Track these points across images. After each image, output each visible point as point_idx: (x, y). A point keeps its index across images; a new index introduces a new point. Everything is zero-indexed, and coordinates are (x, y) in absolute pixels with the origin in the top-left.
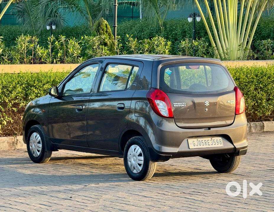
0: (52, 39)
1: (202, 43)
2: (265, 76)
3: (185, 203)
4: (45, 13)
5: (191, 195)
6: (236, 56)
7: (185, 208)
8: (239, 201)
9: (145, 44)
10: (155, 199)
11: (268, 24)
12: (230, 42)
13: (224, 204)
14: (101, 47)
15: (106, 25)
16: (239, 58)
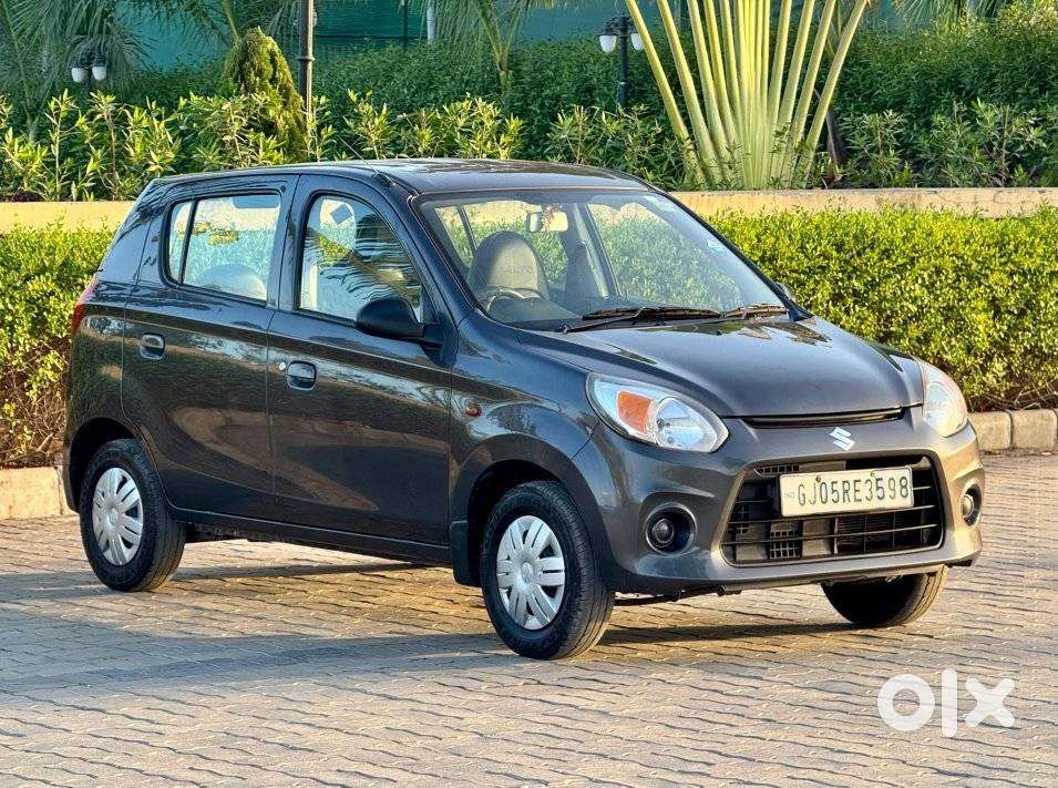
0: (63, 108)
1: (639, 123)
2: (872, 248)
3: (537, 720)
4: (64, 22)
5: (564, 691)
6: (765, 172)
7: (534, 737)
8: (740, 710)
9: (420, 127)
10: (425, 708)
11: (899, 60)
12: (744, 120)
13: (687, 724)
14: (251, 136)
15: (272, 54)
16: (778, 180)
